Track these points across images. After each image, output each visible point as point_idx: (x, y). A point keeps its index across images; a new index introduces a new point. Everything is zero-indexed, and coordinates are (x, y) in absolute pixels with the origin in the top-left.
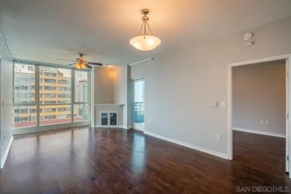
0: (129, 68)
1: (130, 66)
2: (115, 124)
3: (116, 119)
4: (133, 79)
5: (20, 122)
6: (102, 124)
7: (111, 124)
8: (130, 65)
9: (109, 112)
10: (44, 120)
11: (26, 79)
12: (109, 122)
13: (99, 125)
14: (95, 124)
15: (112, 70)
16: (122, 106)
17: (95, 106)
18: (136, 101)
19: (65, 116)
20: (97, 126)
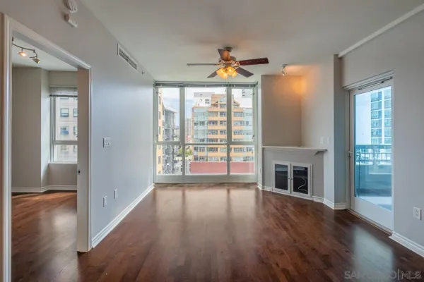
0: (339, 62)
1: (341, 59)
2: (305, 190)
3: (307, 180)
4: (350, 87)
5: (198, 161)
6: (276, 187)
7: (296, 189)
8: (340, 56)
9: (290, 164)
10: (220, 161)
11: (204, 114)
12: (290, 183)
13: (271, 188)
14: (263, 184)
15: (298, 77)
16: (321, 153)
17: (263, 149)
18: (358, 143)
19: (242, 159)
20: (268, 189)
